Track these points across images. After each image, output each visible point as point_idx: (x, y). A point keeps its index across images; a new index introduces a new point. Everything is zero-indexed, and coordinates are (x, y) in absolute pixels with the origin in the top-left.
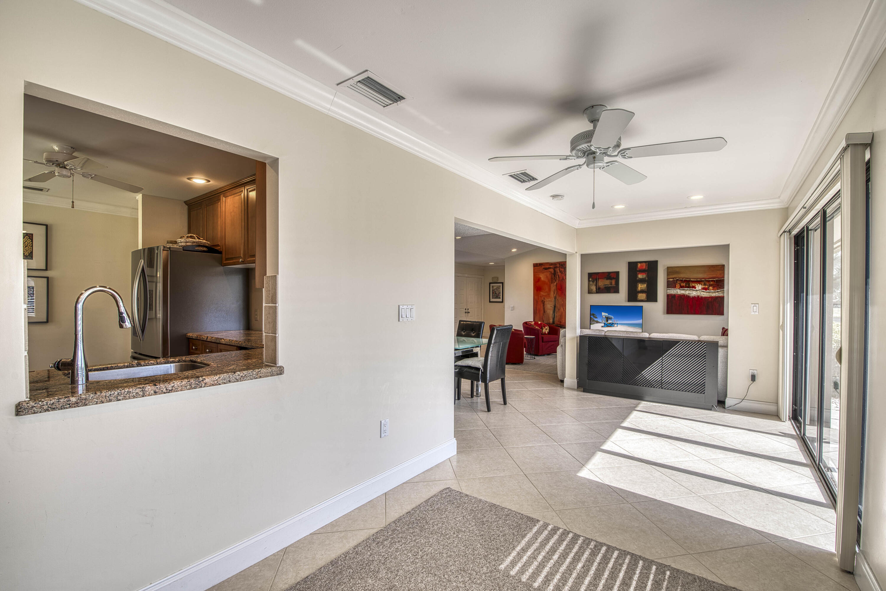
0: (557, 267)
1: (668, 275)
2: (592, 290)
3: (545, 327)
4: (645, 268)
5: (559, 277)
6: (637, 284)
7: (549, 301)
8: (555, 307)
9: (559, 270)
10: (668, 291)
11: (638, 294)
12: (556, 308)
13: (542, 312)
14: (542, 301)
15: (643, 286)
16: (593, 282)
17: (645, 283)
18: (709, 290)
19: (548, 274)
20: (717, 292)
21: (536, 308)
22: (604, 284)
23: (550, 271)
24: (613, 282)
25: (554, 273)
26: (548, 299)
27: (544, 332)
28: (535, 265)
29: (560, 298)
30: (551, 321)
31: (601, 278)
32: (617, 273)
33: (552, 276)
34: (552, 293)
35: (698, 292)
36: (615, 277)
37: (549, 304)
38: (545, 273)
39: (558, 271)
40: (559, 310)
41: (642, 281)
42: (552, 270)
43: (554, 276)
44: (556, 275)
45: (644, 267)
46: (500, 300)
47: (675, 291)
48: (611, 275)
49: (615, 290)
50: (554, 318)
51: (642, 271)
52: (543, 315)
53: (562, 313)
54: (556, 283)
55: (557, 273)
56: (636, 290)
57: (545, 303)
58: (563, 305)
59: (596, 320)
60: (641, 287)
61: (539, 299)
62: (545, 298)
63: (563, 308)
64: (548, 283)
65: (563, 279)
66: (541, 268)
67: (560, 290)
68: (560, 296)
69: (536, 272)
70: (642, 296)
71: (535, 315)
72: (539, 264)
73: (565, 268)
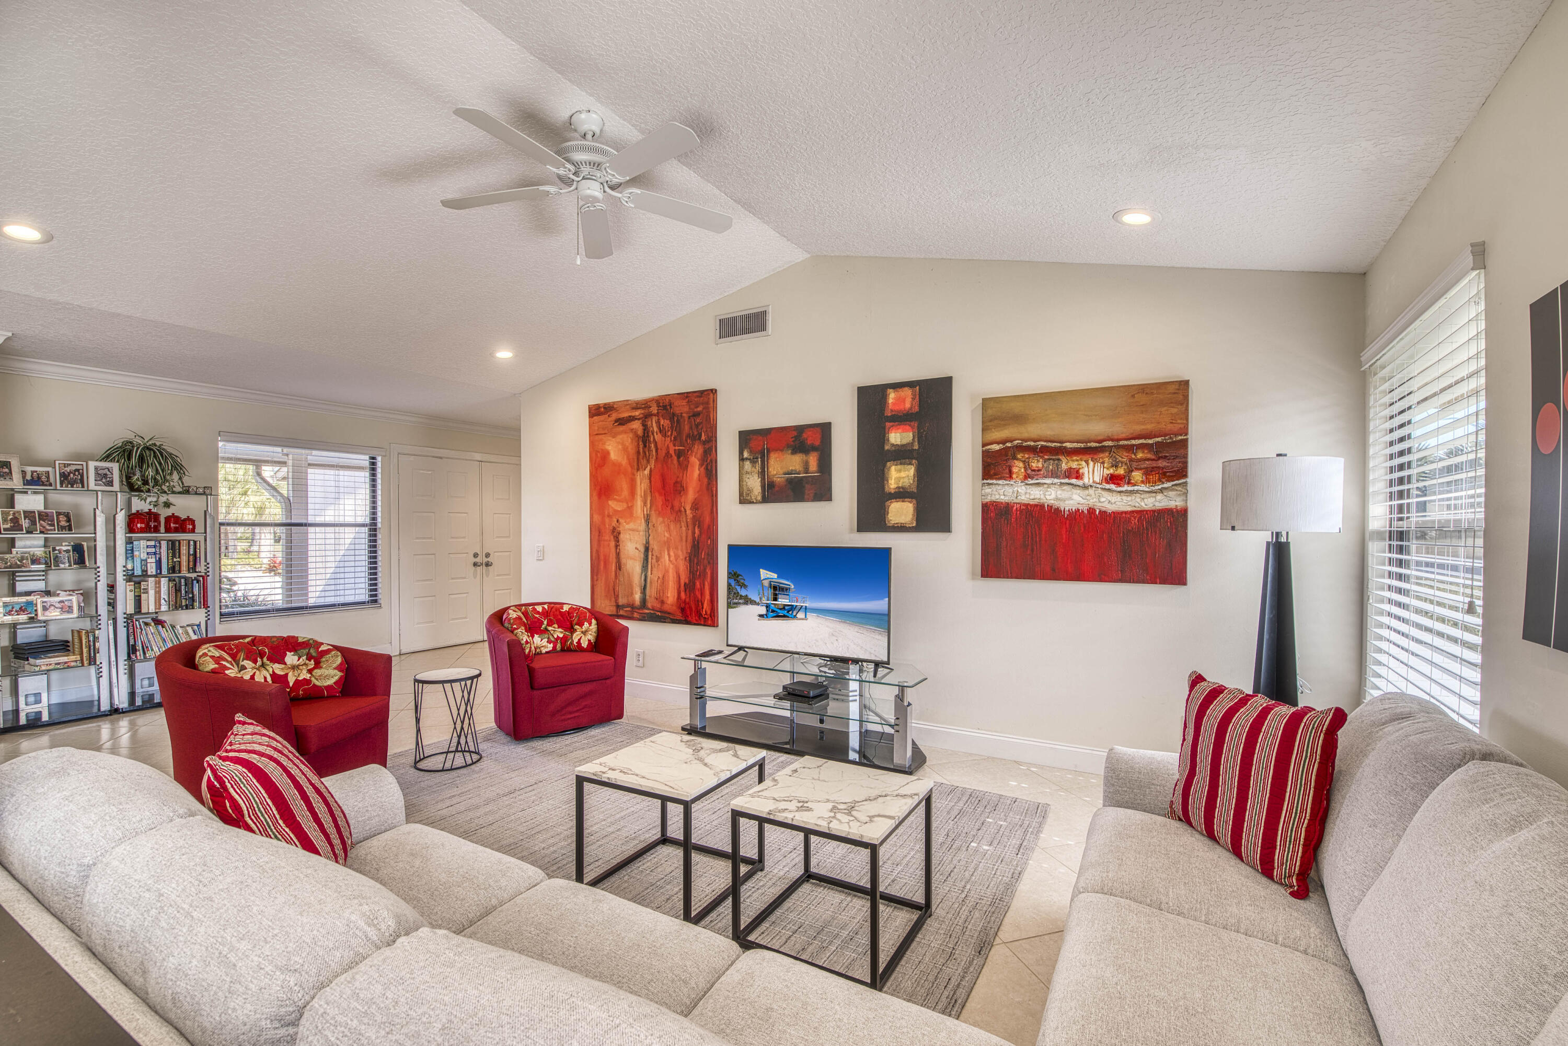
1: (984, 430)
2: (750, 491)
3: (581, 625)
4: (911, 408)
6: (885, 466)
7: (633, 530)
8: (647, 549)
9: (658, 422)
10: (988, 490)
11: (887, 503)
12: (650, 553)
13: (614, 568)
14: (614, 528)
15: (903, 474)
16: (753, 462)
17: (910, 464)
18: (1129, 483)
19: (628, 440)
20: (1161, 491)
21: (598, 552)
22: (785, 470)
23: (632, 430)
24: (813, 460)
25: (644, 436)
26: (628, 523)
27: (575, 641)
28: (596, 411)
29: (661, 519)
30: (637, 597)
31: (776, 450)
32: (825, 429)
33: (638, 444)
34: (639, 502)
35: (1091, 491)
36: (817, 443)
37: (630, 540)
38: (620, 438)
39: (655, 429)
41: (902, 455)
42: (637, 425)
43: (645, 446)
44: (650, 442)
45: (908, 405)
47: (1009, 490)
48: (804, 436)
49: (820, 489)
50: (645, 587)
51: (901, 419)
52: (616, 574)
53: (667, 571)
54: (649, 467)
55: (653, 434)
56: (883, 488)
57: (622, 536)
58: (667, 544)
59: (743, 592)
60: (898, 479)
61: (604, 525)
62: (620, 520)
63: (669, 554)
64: (629, 469)
65: (668, 454)
66: (610, 419)
67: (660, 494)
68: (659, 514)
69: (597, 434)
70: (900, 512)
71: (595, 578)
72: (602, 407)
73: (672, 416)
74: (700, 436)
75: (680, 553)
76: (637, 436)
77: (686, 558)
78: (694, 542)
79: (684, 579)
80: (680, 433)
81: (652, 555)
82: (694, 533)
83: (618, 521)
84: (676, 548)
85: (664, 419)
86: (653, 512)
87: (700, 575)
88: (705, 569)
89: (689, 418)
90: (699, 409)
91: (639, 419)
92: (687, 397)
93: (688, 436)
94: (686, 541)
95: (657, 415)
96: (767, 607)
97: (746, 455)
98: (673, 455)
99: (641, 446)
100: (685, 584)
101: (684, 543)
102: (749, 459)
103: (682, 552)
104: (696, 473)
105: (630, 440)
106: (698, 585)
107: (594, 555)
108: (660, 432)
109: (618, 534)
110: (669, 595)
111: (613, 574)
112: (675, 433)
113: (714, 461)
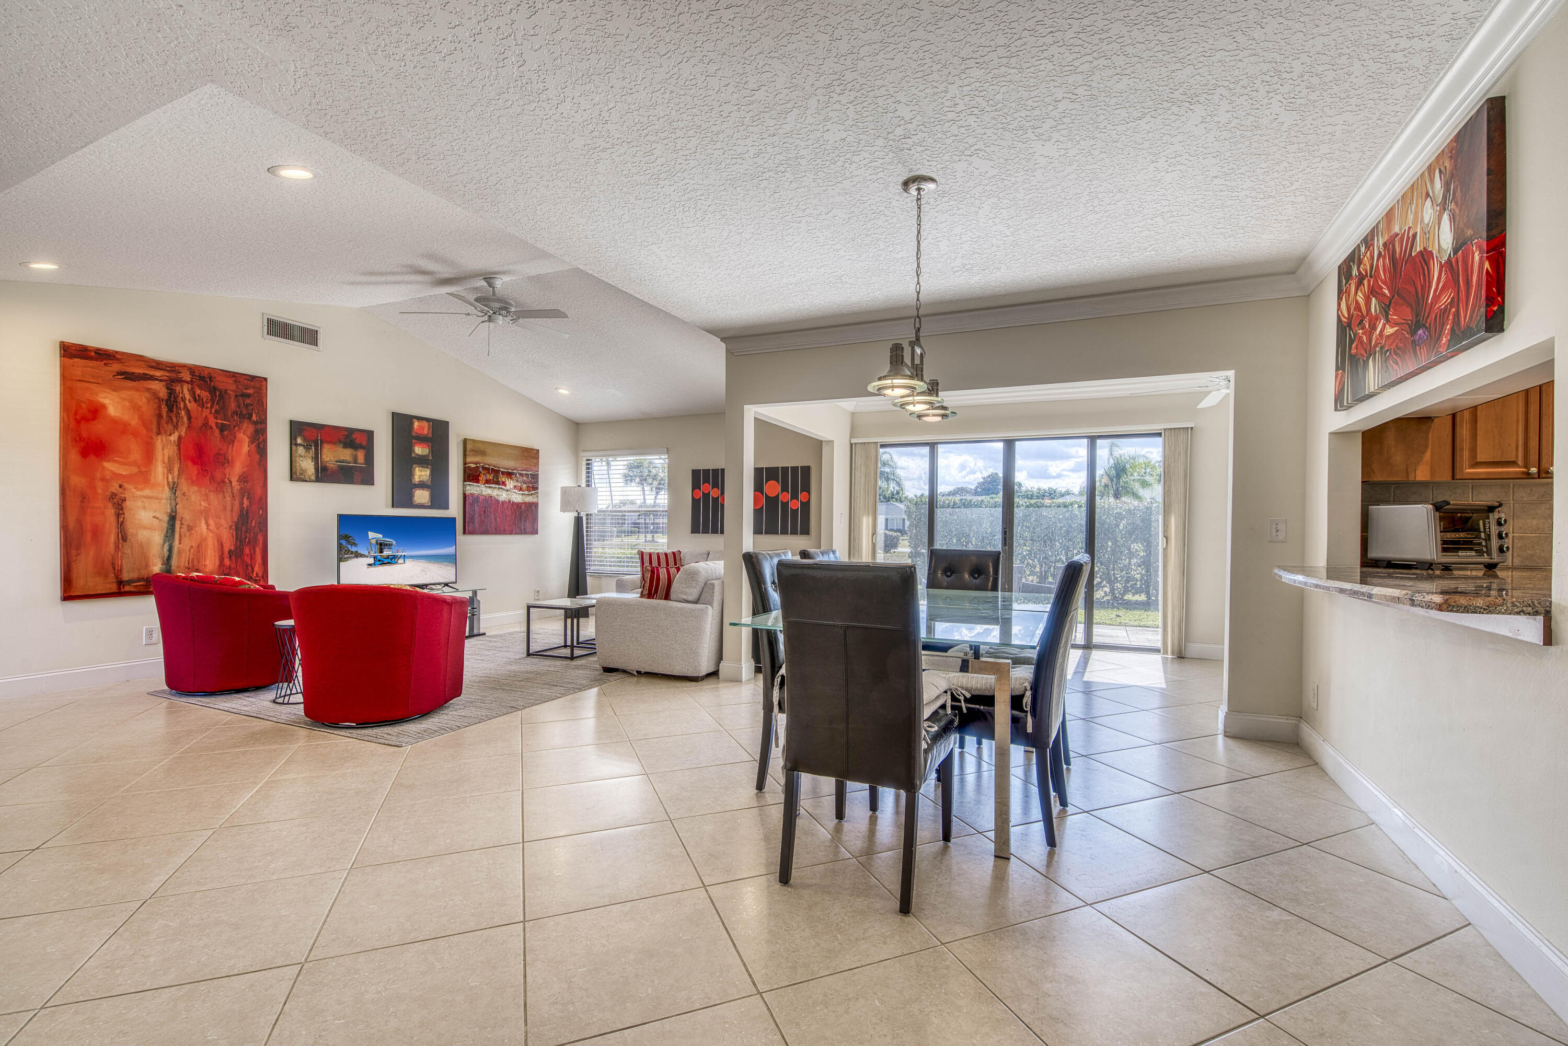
0: (181, 381)
1: (465, 455)
2: (303, 472)
4: (427, 434)
5: (189, 418)
6: (412, 466)
7: (148, 497)
8: (173, 518)
9: (192, 391)
10: (468, 488)
11: (414, 490)
12: (178, 522)
13: (112, 538)
14: (113, 495)
15: (423, 473)
16: (307, 448)
17: (427, 468)
18: (522, 490)
19: (142, 400)
20: (531, 494)
21: (79, 522)
22: (337, 459)
23: (149, 390)
24: (361, 455)
25: (169, 400)
26: (141, 490)
29: (195, 488)
30: (157, 569)
31: (329, 442)
32: (370, 434)
33: (160, 407)
34: (159, 471)
35: (510, 493)
36: (364, 443)
37: (144, 508)
38: (126, 394)
39: (188, 396)
40: (190, 528)
41: (422, 461)
42: (159, 388)
43: (170, 410)
44: (178, 408)
45: (426, 432)
47: (478, 489)
48: (354, 436)
49: (365, 476)
50: (169, 558)
51: (422, 439)
52: (117, 548)
53: (204, 540)
54: (176, 435)
55: (184, 400)
56: (411, 480)
57: (128, 504)
58: (205, 514)
59: (354, 549)
60: (420, 476)
61: (94, 488)
62: (126, 485)
63: (207, 524)
64: (144, 431)
65: (206, 424)
66: (107, 368)
67: (195, 463)
68: (193, 483)
69: (80, 381)
70: (421, 496)
71: (74, 552)
72: (91, 351)
73: (213, 390)
74: (251, 417)
75: (223, 521)
76: (158, 398)
77: (231, 527)
78: (241, 511)
79: (228, 545)
80: (224, 408)
81: (182, 524)
83: (121, 486)
84: (218, 517)
85: (201, 389)
86: (183, 480)
87: (249, 542)
88: (256, 537)
89: (236, 396)
90: (250, 391)
91: (161, 381)
92: (233, 376)
93: (235, 413)
94: (232, 511)
95: (191, 383)
96: (374, 558)
97: (299, 441)
98: (214, 427)
99: (164, 410)
100: (230, 551)
101: (228, 513)
102: (303, 446)
103: (226, 521)
104: (245, 448)
105: (144, 400)
106: (247, 550)
107: (72, 524)
108: (195, 401)
109: (120, 501)
110: (207, 563)
111: (112, 546)
112: (216, 407)
113: (265, 441)
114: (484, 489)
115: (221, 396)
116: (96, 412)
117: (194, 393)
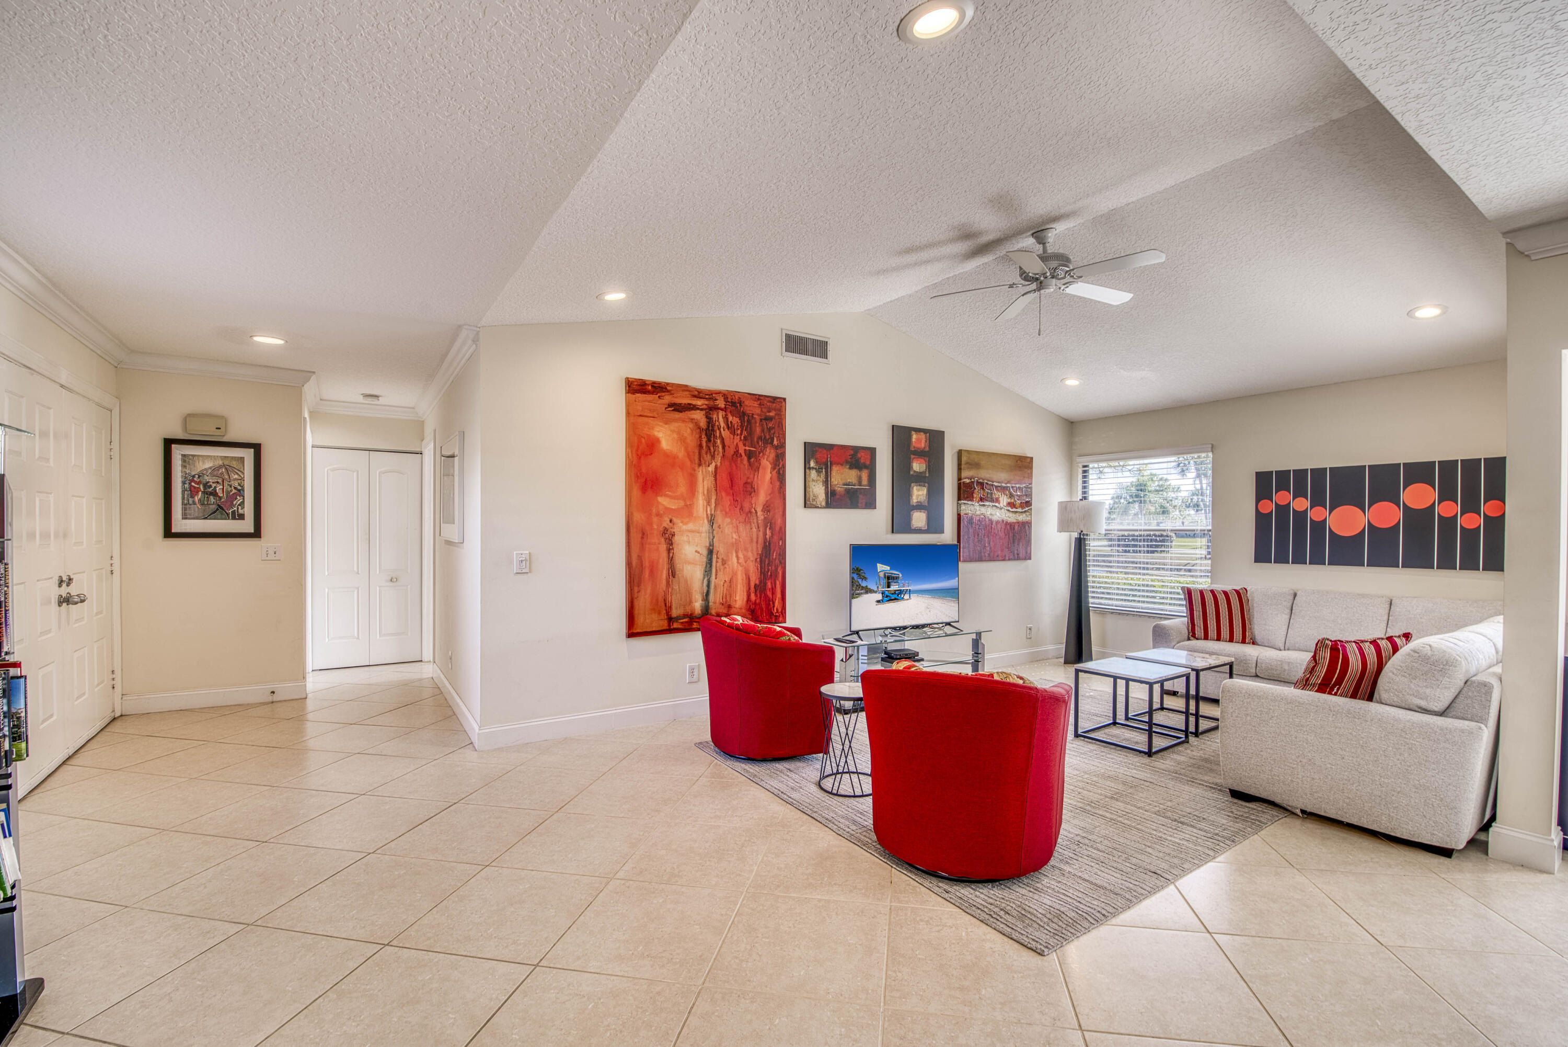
0: (716, 408)
1: (959, 470)
2: (815, 497)
4: (925, 448)
5: (723, 447)
6: (910, 486)
7: (692, 531)
8: (710, 552)
9: (726, 418)
10: (958, 507)
11: (912, 512)
12: (714, 556)
13: (665, 574)
14: (666, 529)
15: (920, 493)
16: (819, 471)
17: (924, 486)
18: (1014, 507)
19: (687, 430)
20: (1025, 512)
21: (640, 558)
22: (844, 481)
23: (692, 420)
24: (865, 475)
25: (707, 429)
26: (686, 524)
28: (635, 388)
29: (728, 520)
30: (698, 605)
31: (838, 464)
32: (872, 451)
33: (700, 437)
34: (700, 501)
35: (1003, 511)
36: (868, 463)
37: (689, 542)
38: (675, 425)
39: (722, 424)
40: (724, 562)
41: (919, 479)
42: (699, 416)
43: (709, 440)
44: (715, 437)
45: (923, 445)
46: (247, 525)
47: (972, 508)
48: (859, 455)
49: (868, 499)
50: (708, 594)
51: (920, 454)
52: (668, 584)
53: (735, 574)
54: (714, 464)
55: (719, 429)
56: (909, 502)
57: (676, 539)
59: (864, 584)
60: (918, 496)
61: (651, 524)
62: (675, 520)
63: (738, 557)
64: (689, 463)
65: (737, 452)
66: (661, 401)
67: (728, 494)
68: (726, 514)
69: (640, 416)
70: (919, 519)
71: (636, 589)
72: (648, 385)
73: (742, 415)
74: (773, 441)
75: (750, 554)
76: (699, 428)
77: (756, 559)
78: (765, 543)
79: (754, 580)
80: (751, 433)
81: (717, 558)
82: (765, 534)
83: (671, 521)
84: (746, 550)
85: (733, 416)
86: (718, 512)
87: (771, 575)
88: (776, 569)
89: (761, 420)
90: (772, 414)
91: (702, 410)
92: (759, 399)
93: (760, 438)
94: (757, 542)
95: (725, 410)
96: (882, 593)
97: (812, 464)
98: (743, 454)
99: (704, 440)
100: (755, 585)
101: (754, 544)
102: (815, 469)
103: (752, 553)
104: (768, 476)
105: (689, 431)
106: (769, 585)
107: (634, 562)
108: (728, 428)
109: (670, 536)
110: (737, 598)
111: (664, 582)
112: (745, 433)
113: (784, 466)
114: (978, 508)
115: (749, 422)
116: (652, 445)
117: (727, 419)
